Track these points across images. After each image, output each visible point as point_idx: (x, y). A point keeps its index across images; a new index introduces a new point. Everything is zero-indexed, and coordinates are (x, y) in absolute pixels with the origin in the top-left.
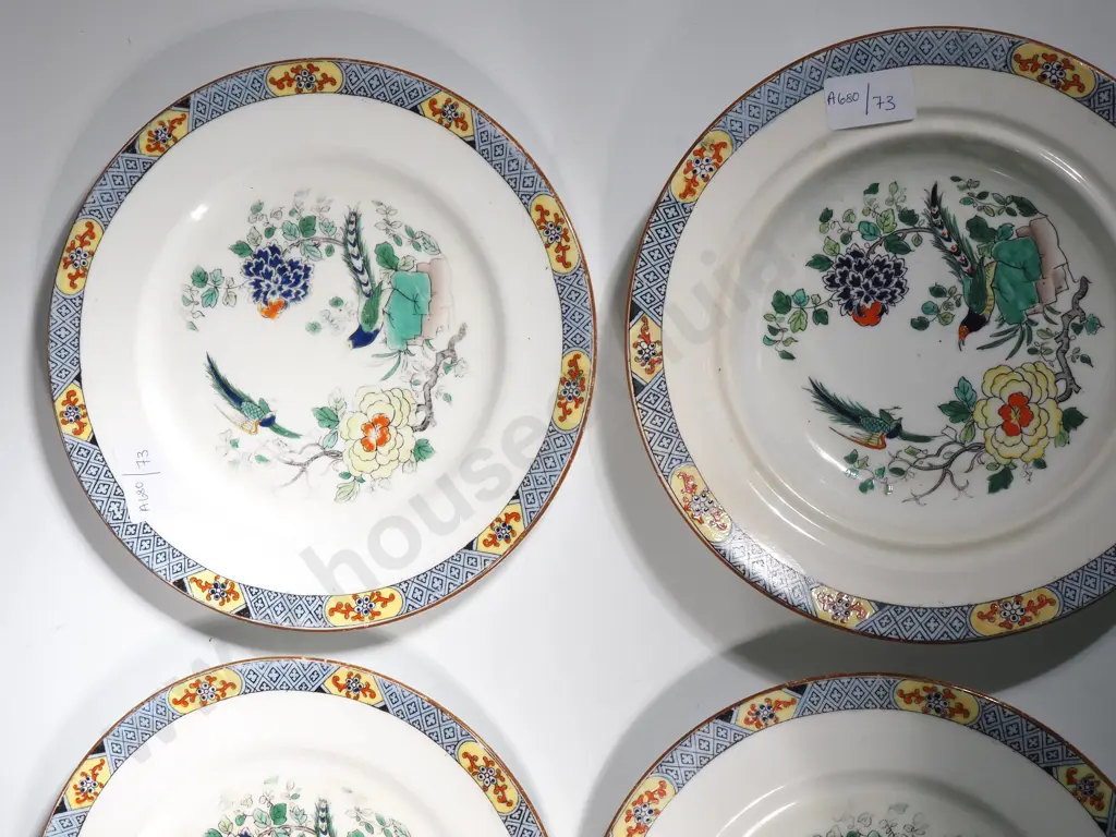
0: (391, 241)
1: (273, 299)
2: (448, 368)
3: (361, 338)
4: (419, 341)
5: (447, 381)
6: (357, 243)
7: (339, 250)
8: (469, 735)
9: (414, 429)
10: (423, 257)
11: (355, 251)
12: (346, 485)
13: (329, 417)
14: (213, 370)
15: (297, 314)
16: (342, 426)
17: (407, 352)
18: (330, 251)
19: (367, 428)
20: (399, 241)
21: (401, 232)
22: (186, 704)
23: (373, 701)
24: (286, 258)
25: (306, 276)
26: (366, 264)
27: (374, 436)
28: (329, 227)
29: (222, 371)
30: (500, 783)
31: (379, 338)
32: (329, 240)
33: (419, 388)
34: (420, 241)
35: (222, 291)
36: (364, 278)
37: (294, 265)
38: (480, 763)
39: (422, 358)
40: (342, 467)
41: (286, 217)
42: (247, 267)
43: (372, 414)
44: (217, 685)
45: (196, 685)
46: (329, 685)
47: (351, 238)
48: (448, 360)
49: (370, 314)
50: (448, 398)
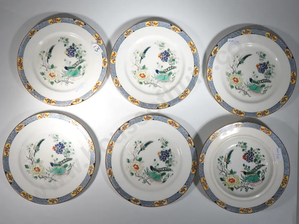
0: (265, 87)
1: (259, 67)
2: (244, 93)
3: (251, 80)
4: (249, 89)
5: (242, 93)
6: (266, 82)
7: (265, 78)
8: (191, 90)
9: (235, 86)
10: (262, 92)
11: (265, 81)
12: (228, 74)
13: (239, 73)
14: (250, 55)
15: (256, 70)
16: (238, 75)
17: (248, 87)
18: (265, 77)
19: (237, 79)
20: (265, 88)
21: (266, 89)
22: (190, 44)
23: (194, 75)
24: (265, 70)
25: (262, 73)
26: (262, 82)
27: (235, 80)
28: (269, 77)
29: (249, 57)
30: (184, 96)
31: (251, 83)
32: (267, 77)
33: (242, 88)
34: (265, 92)
35: (262, 58)
36: (260, 82)
37: (264, 71)
38: (187, 92)
39: (246, 89)
40: (231, 74)
41: (272, 71)
42: (265, 63)
43: (239, 80)
44: (194, 49)
45: (193, 46)
46: (196, 67)
47: (267, 81)
48: (245, 93)
49: (255, 82)
50: (240, 92)
